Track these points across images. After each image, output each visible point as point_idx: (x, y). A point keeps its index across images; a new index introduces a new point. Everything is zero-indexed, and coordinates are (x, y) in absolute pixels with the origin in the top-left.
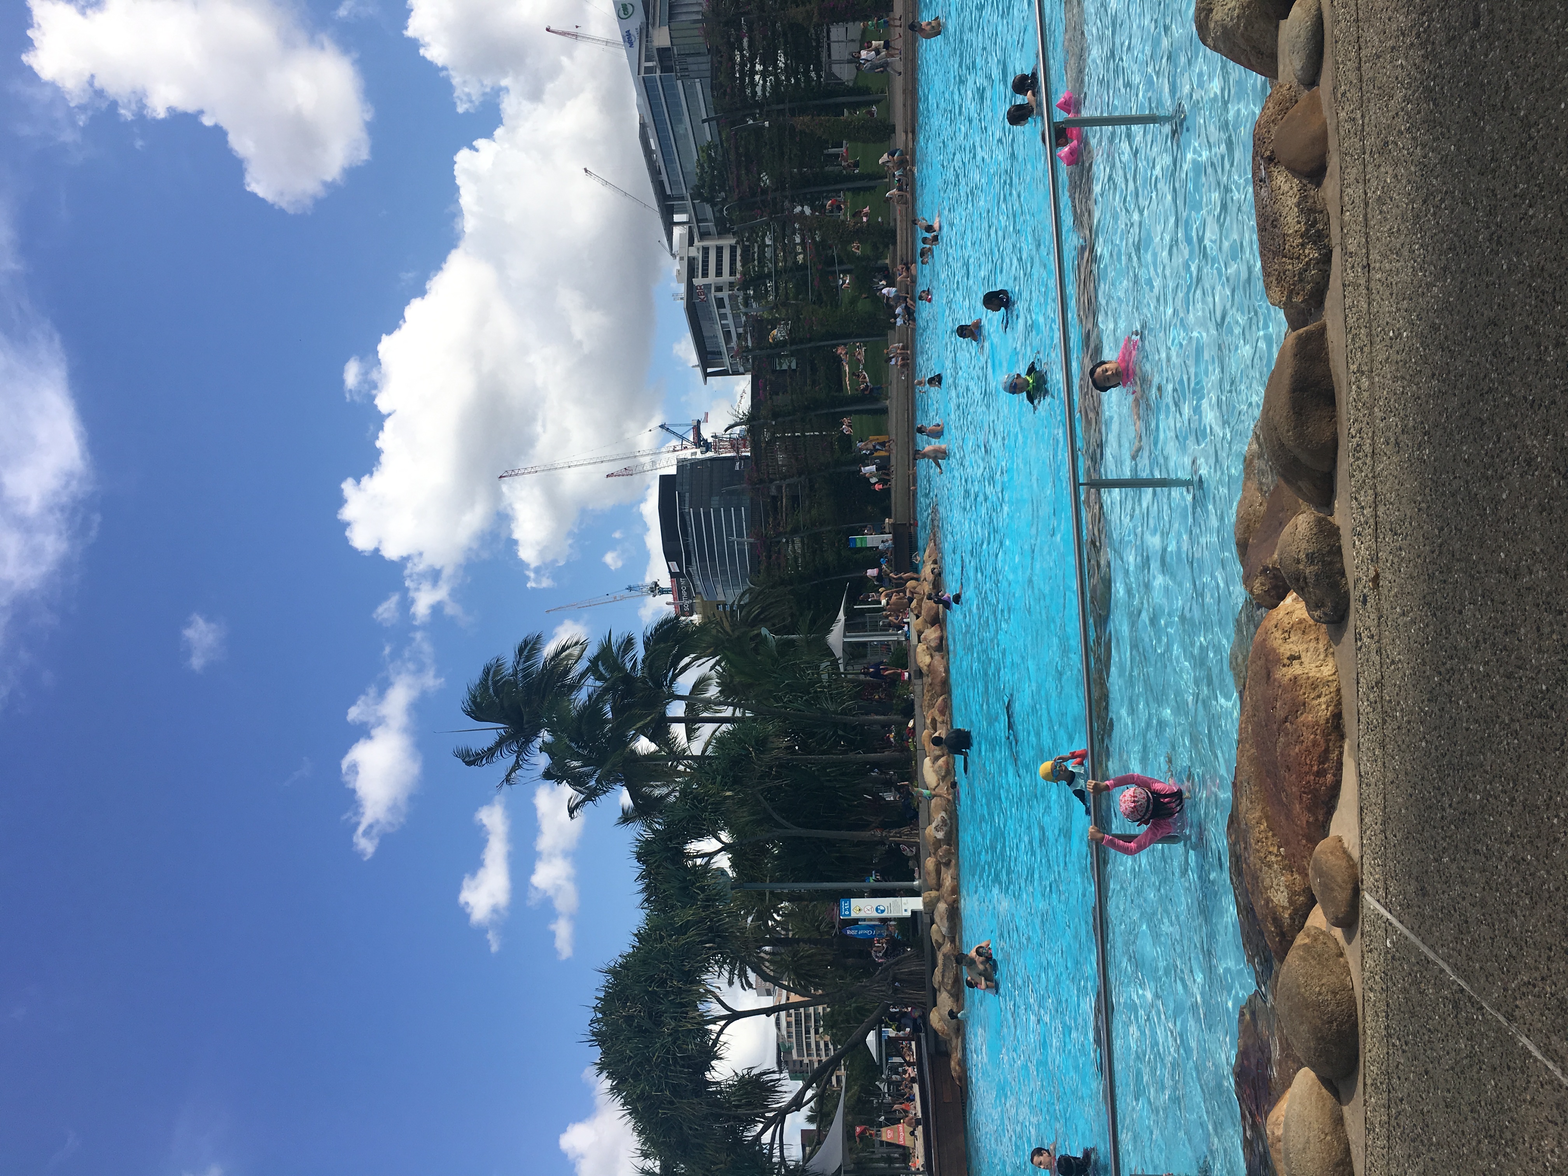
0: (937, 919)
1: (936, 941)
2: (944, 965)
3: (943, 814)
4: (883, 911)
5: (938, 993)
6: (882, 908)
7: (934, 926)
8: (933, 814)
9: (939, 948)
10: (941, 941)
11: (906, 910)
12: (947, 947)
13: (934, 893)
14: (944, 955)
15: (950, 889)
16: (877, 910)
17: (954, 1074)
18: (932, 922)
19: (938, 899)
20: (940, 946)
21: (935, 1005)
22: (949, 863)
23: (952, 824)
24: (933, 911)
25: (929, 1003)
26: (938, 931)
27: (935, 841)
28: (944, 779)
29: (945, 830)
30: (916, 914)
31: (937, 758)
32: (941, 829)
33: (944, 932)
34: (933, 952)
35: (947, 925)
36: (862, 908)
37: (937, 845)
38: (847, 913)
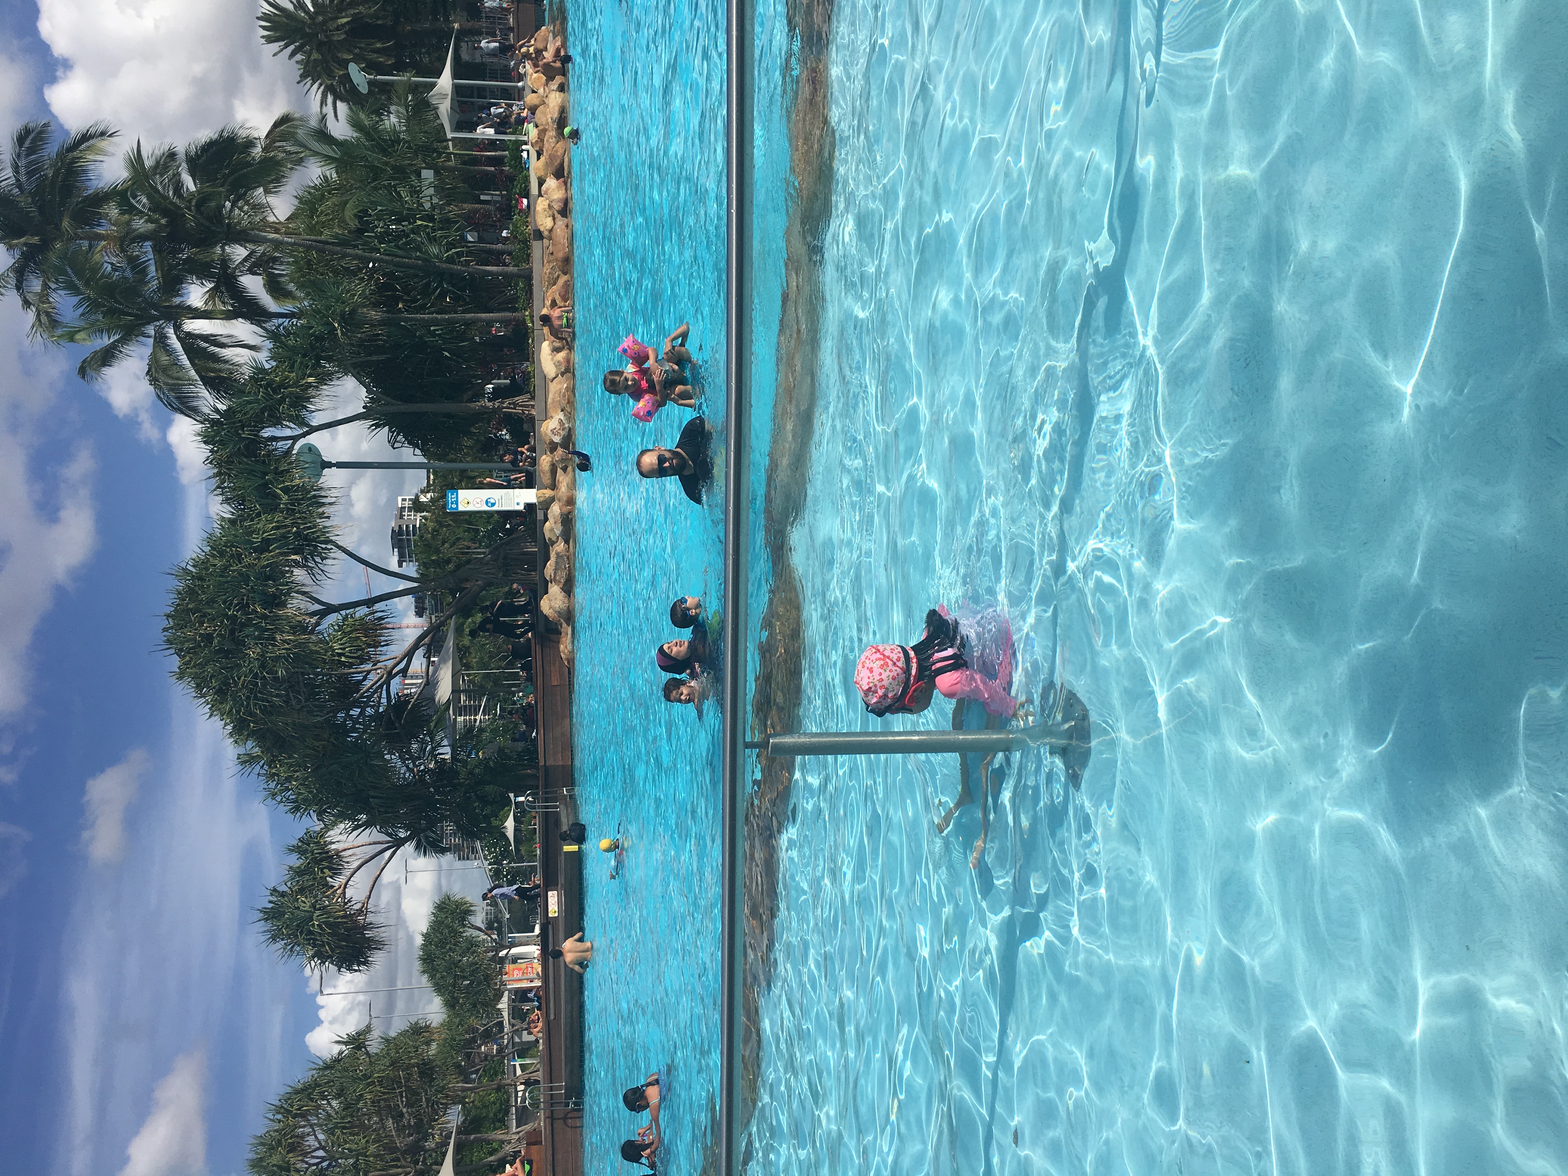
0: (551, 519)
1: (550, 539)
2: (557, 563)
3: (561, 416)
4: (493, 505)
5: (549, 584)
6: (492, 501)
7: (547, 524)
8: (551, 412)
9: (552, 546)
10: (554, 539)
11: (518, 504)
12: (560, 547)
13: (548, 493)
14: (557, 554)
15: (565, 499)
16: (487, 502)
17: (563, 656)
18: (546, 519)
19: (552, 500)
20: (553, 543)
21: (547, 593)
22: (565, 469)
23: (570, 429)
24: (547, 509)
25: (540, 590)
26: (552, 530)
27: (552, 442)
28: (563, 374)
29: (562, 433)
30: (529, 507)
31: (556, 350)
32: (558, 434)
33: (558, 532)
34: (546, 547)
35: (561, 528)
36: (471, 501)
37: (553, 447)
38: (454, 506)
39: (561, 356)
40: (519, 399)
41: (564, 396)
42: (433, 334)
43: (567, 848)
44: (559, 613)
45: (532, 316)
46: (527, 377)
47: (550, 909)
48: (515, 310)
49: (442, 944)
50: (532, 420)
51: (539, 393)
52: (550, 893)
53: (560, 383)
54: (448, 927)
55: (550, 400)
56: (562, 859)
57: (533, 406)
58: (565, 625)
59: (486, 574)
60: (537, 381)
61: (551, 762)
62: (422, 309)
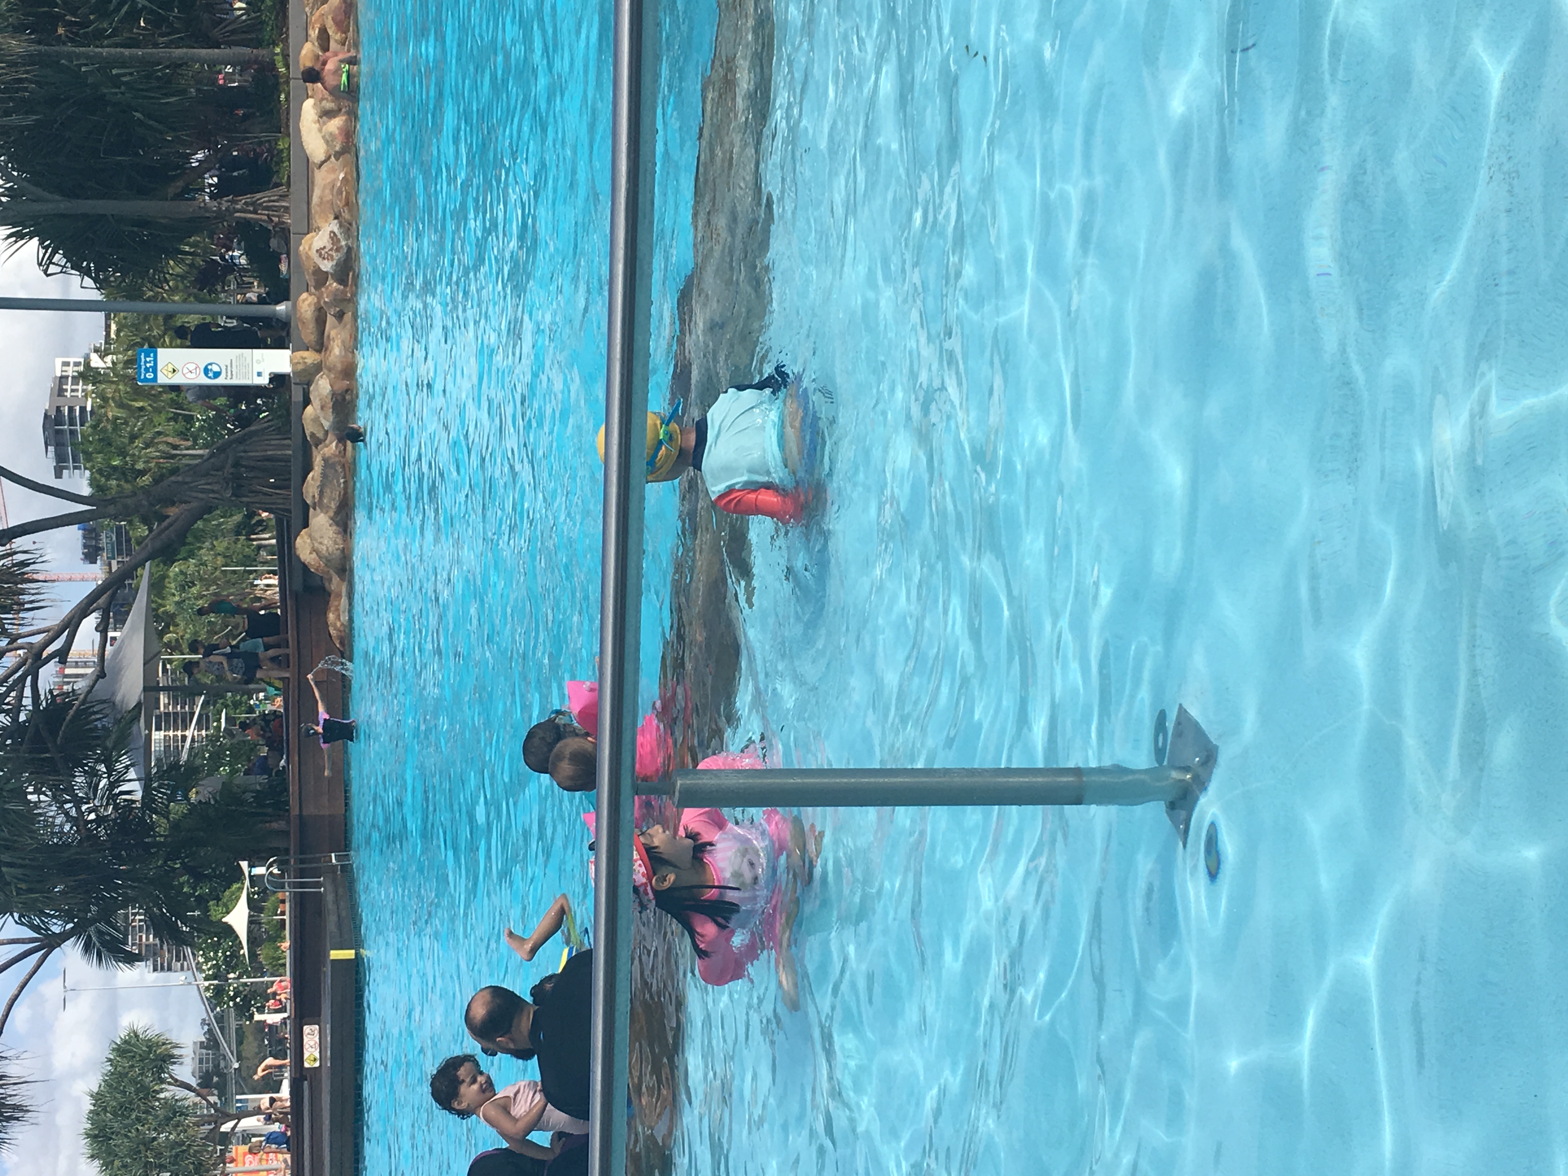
0: (315, 401)
1: (313, 435)
2: (324, 475)
3: (334, 226)
4: (217, 375)
5: (311, 510)
6: (215, 368)
7: (309, 409)
8: (317, 220)
9: (317, 446)
10: (320, 435)
11: (259, 374)
12: (331, 447)
13: (310, 357)
14: (326, 460)
15: (339, 366)
16: (206, 371)
17: (333, 632)
18: (307, 402)
19: (318, 368)
20: (318, 442)
21: (306, 525)
22: (340, 316)
23: (350, 249)
24: (309, 384)
25: (296, 521)
26: (316, 420)
27: (318, 271)
28: (338, 155)
29: (336, 256)
30: (278, 379)
31: (326, 114)
32: (330, 258)
33: (327, 425)
34: (306, 448)
35: (331, 418)
36: (178, 367)
37: (321, 278)
38: (150, 376)
39: (335, 124)
40: (263, 197)
41: (340, 192)
42: (116, 81)
43: (336, 954)
44: (328, 561)
45: (286, 56)
46: (278, 158)
47: (306, 1055)
48: (258, 44)
49: (123, 1110)
50: (284, 233)
51: (297, 186)
52: (307, 1029)
53: (333, 170)
54: (134, 1082)
55: (315, 200)
56: (328, 969)
57: (287, 209)
58: (336, 579)
59: (203, 491)
60: (295, 166)
61: (310, 810)
62: (98, 37)
